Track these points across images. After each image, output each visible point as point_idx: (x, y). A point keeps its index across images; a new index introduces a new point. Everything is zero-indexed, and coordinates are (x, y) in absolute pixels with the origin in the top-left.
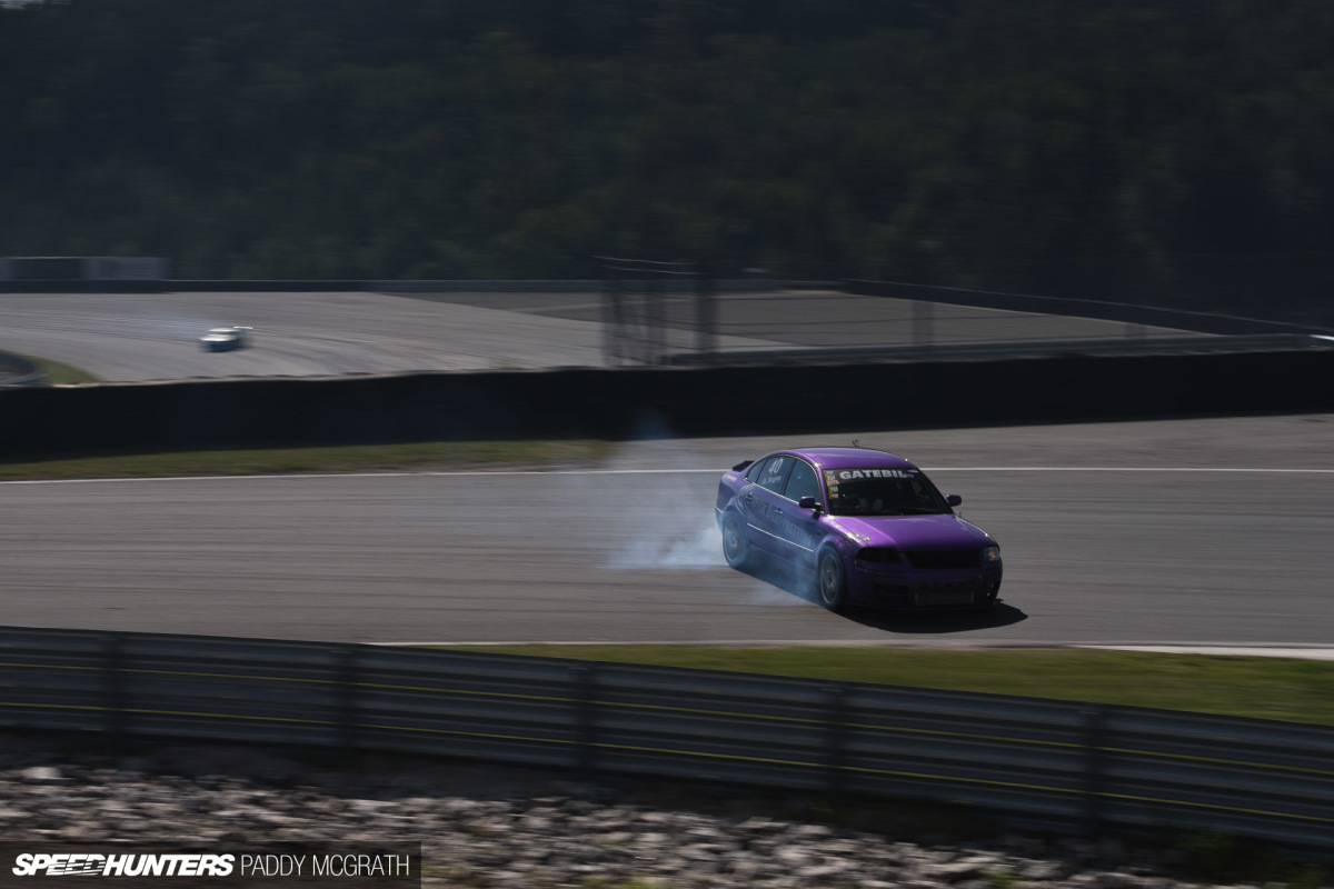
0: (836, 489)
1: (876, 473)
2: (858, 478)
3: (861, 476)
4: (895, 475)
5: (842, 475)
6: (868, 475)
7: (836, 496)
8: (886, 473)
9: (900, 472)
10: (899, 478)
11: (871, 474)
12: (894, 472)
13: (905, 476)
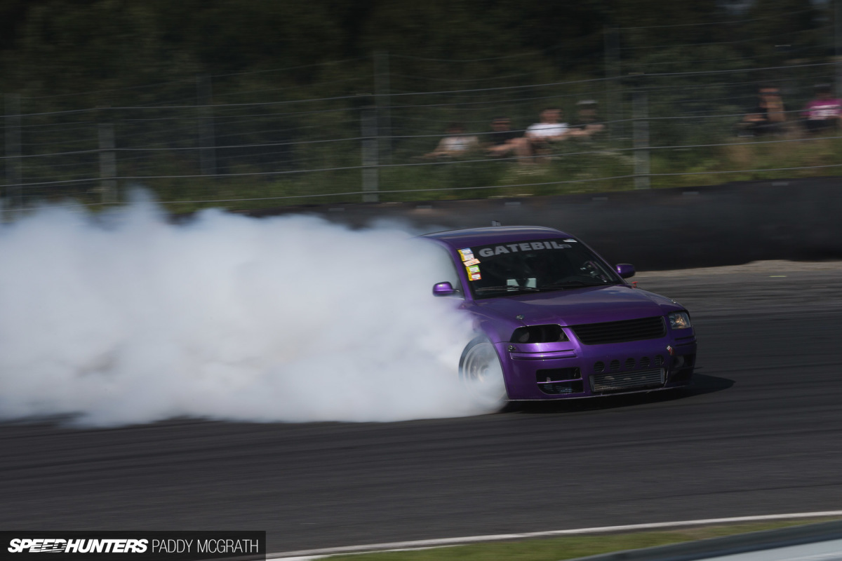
0: (477, 269)
1: (524, 247)
2: (502, 254)
3: (506, 251)
4: (549, 247)
5: (482, 253)
6: (515, 250)
7: (478, 277)
8: (537, 246)
9: (554, 244)
10: (553, 249)
11: (518, 248)
12: (547, 244)
13: (561, 247)
